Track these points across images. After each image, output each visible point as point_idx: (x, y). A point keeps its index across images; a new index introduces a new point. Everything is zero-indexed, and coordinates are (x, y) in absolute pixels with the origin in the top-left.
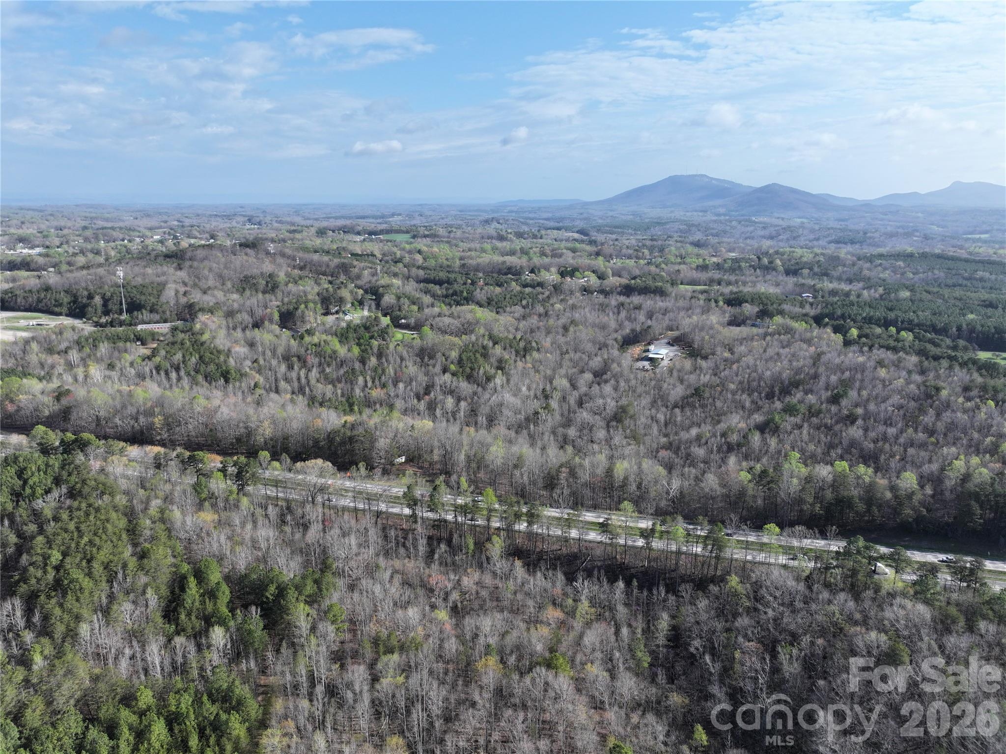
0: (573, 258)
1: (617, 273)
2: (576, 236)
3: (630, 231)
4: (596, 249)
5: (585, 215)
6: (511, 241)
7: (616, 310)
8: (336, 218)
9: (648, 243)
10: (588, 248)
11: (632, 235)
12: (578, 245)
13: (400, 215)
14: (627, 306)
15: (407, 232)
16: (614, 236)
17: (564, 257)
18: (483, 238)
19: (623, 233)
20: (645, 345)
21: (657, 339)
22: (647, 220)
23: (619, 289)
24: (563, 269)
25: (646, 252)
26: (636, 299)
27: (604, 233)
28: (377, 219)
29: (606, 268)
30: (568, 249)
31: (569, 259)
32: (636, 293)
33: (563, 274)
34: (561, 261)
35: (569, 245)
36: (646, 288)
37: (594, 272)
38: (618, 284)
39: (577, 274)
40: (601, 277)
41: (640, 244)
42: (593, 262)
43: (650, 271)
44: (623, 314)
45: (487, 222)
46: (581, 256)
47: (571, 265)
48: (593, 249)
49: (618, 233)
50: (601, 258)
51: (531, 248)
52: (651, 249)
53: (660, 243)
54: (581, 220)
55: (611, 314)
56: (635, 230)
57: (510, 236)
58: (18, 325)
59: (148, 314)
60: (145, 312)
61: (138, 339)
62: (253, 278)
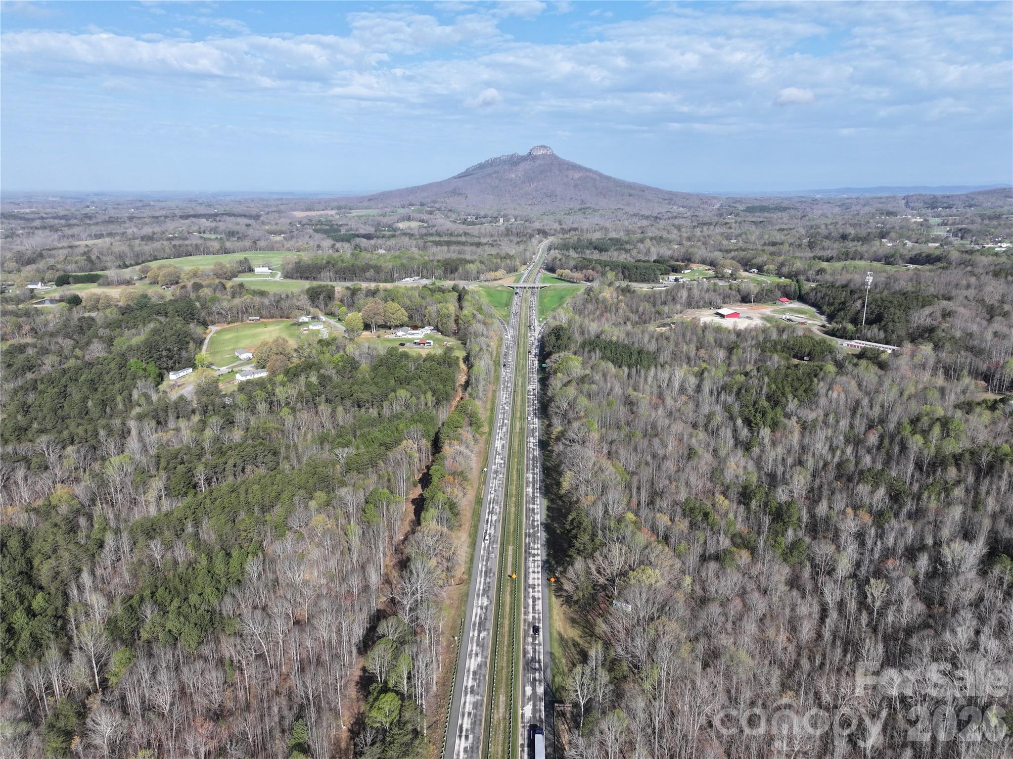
58: (777, 316)
59: (876, 330)
60: (875, 328)
61: (809, 355)
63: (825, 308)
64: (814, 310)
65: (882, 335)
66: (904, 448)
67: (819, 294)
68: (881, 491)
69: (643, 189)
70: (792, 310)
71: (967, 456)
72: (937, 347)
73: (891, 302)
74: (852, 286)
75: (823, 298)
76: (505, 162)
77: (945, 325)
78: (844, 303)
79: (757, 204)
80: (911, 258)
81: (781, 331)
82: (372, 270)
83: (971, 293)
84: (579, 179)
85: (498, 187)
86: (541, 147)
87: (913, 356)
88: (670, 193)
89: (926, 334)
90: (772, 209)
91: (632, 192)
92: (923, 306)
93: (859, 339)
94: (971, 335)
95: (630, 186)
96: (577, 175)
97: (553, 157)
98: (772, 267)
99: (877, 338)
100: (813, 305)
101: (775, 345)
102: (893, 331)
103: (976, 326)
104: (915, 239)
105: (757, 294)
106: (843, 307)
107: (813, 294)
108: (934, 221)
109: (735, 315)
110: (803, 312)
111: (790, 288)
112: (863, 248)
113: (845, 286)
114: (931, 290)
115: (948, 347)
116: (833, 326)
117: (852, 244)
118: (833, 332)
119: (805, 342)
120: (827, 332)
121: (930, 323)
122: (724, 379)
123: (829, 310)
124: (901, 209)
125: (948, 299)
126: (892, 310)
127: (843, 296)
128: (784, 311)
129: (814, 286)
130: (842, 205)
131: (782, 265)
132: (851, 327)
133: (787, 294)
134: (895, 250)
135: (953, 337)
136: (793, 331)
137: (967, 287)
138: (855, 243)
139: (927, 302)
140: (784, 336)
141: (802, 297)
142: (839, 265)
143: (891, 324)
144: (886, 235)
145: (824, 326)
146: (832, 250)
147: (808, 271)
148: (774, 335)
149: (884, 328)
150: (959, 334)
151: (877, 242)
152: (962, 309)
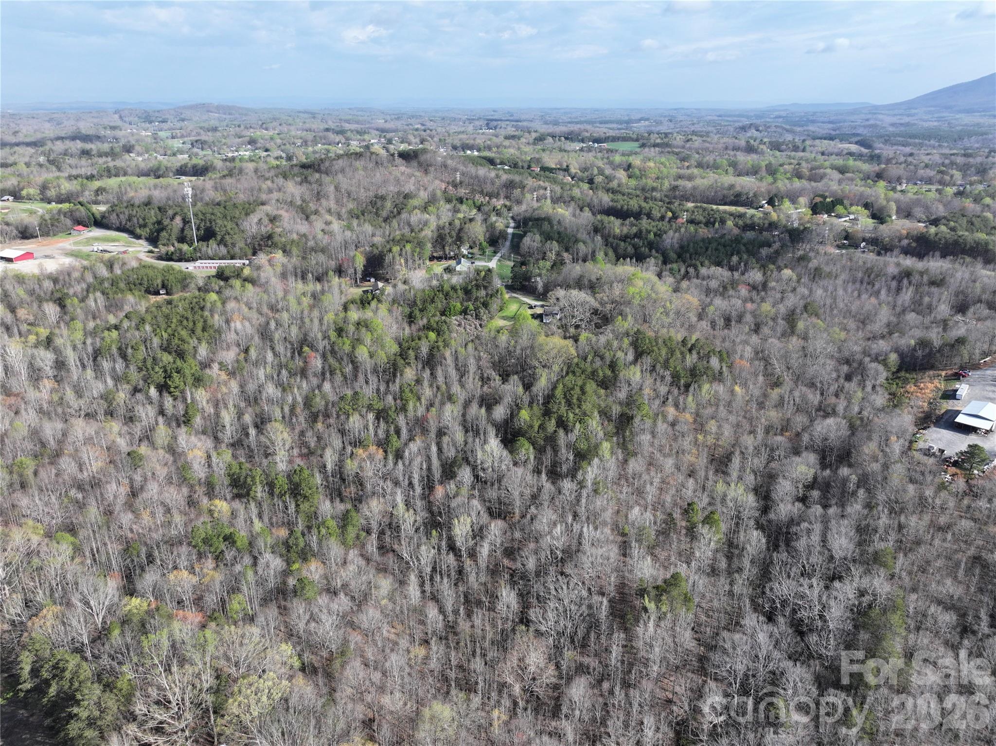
0: (840, 182)
1: (906, 213)
2: (854, 148)
3: (932, 142)
4: (877, 168)
5: (871, 122)
6: (762, 153)
7: (894, 284)
8: (577, 123)
9: (960, 160)
10: (866, 167)
11: (934, 147)
12: (851, 162)
13: (647, 119)
14: (916, 278)
15: (637, 140)
16: (908, 150)
17: (825, 181)
18: (726, 148)
19: (921, 145)
20: (948, 379)
21: (976, 367)
22: (959, 128)
23: (905, 242)
24: (818, 200)
25: (957, 175)
26: (936, 265)
27: (893, 144)
28: (621, 124)
29: (888, 201)
30: (833, 167)
31: (833, 184)
32: (938, 254)
33: (815, 209)
34: (819, 186)
35: (840, 162)
36: (956, 243)
37: (866, 206)
38: (904, 232)
39: (840, 209)
40: (879, 216)
41: (947, 162)
42: (868, 191)
43: (963, 209)
44: (907, 295)
45: (744, 129)
46: (852, 180)
47: (833, 194)
48: (873, 168)
49: (915, 145)
50: (882, 184)
51: (781, 165)
52: (964, 169)
53: (979, 160)
54: (865, 127)
55: (883, 292)
56: (939, 141)
57: (761, 147)
58: (86, 249)
59: (215, 246)
60: (213, 243)
61: (164, 286)
62: (383, 198)
63: (138, 231)
64: (124, 235)
65: (223, 250)
66: (355, 364)
67: (122, 216)
70: (97, 239)
72: (286, 253)
73: (212, 214)
74: (156, 203)
75: (129, 220)
77: (279, 230)
78: (159, 223)
80: (177, 170)
81: (110, 265)
87: (272, 265)
89: (267, 242)
92: (247, 214)
93: (201, 258)
94: (305, 235)
98: (32, 191)
99: (221, 255)
100: (119, 230)
101: (114, 283)
102: (234, 245)
103: (303, 228)
104: (162, 152)
105: (40, 225)
106: (160, 227)
107: (113, 218)
108: (162, 134)
109: (28, 256)
110: (114, 240)
111: (78, 214)
112: (119, 163)
113: (148, 203)
114: (242, 197)
115: (295, 251)
116: (163, 250)
117: (101, 161)
118: (168, 258)
119: (150, 273)
120: (160, 258)
121: (264, 230)
122: (89, 341)
123: (145, 232)
124: (119, 123)
125: (263, 204)
126: (219, 222)
127: (152, 215)
128: (89, 241)
129: (103, 208)
130: (50, 120)
131: (44, 188)
132: (185, 247)
133: (79, 222)
134: (153, 163)
135: (293, 241)
136: (124, 264)
137: (270, 191)
138: (104, 159)
139: (248, 209)
140: (118, 271)
141: (100, 223)
142: (112, 183)
143: (227, 237)
144: (128, 149)
145: (151, 252)
146: (85, 167)
147: (83, 191)
148: (104, 272)
149: (222, 242)
150: (295, 236)
151: (126, 156)
152: (282, 212)
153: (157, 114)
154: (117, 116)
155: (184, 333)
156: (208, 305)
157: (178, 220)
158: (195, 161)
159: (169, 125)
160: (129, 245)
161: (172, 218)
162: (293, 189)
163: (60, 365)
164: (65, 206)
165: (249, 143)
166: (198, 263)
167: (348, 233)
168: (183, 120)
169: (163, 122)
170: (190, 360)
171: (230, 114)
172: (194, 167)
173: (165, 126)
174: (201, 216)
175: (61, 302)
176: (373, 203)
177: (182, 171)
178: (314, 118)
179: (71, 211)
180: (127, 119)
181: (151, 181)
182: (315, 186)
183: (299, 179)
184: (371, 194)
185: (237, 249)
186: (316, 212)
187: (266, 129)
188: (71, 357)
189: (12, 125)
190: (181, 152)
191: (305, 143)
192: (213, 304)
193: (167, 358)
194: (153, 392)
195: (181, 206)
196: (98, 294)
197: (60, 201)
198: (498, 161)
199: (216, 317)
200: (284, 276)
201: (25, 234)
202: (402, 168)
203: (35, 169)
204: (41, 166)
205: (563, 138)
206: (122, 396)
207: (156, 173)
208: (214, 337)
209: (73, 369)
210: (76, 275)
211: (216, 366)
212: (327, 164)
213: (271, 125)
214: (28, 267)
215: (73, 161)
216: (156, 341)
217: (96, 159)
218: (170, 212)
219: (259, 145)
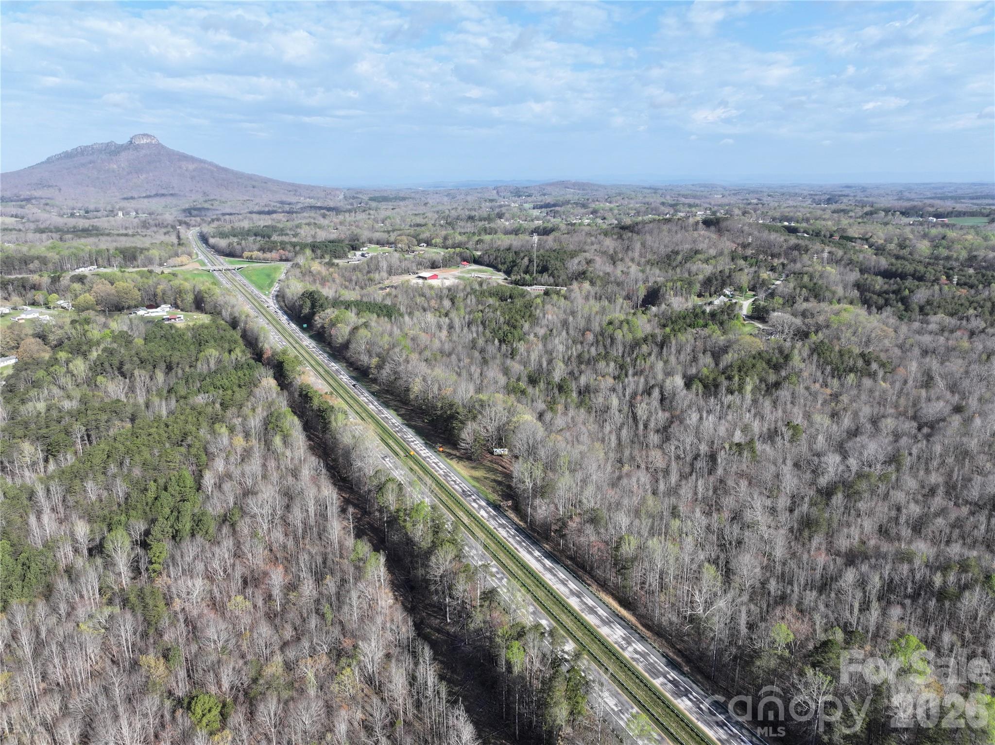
15: (988, 215)
59: (546, 277)
60: (545, 276)
61: (510, 297)
62: (677, 253)
63: (500, 266)
64: (490, 269)
65: (551, 280)
66: (613, 340)
67: (491, 257)
68: (612, 364)
69: (266, 181)
70: (474, 270)
71: (650, 337)
72: (592, 283)
73: (549, 257)
74: (514, 249)
75: (496, 259)
76: (100, 151)
77: (590, 269)
78: (514, 261)
79: (377, 194)
80: (532, 231)
82: (36, 262)
83: (595, 247)
84: (194, 170)
85: (98, 178)
86: (144, 135)
87: (581, 290)
88: (293, 185)
89: (581, 276)
90: (393, 198)
91: (254, 183)
92: (572, 258)
93: (536, 284)
94: (608, 274)
95: (250, 178)
96: (191, 167)
97: (159, 147)
98: (437, 241)
99: (549, 283)
100: (488, 265)
101: (482, 293)
102: (559, 277)
103: (609, 269)
104: (524, 218)
105: (443, 260)
106: (514, 264)
107: (486, 258)
108: (526, 206)
109: (435, 277)
110: (484, 272)
111: (465, 255)
112: (492, 225)
113: (509, 249)
114: (571, 247)
115: (599, 283)
116: (513, 278)
117: (481, 224)
118: (516, 283)
119: (504, 289)
120: (512, 283)
121: (581, 268)
122: (467, 317)
123: (504, 267)
124: (496, 197)
125: (585, 251)
126: (552, 262)
127: (510, 257)
128: (469, 271)
129: (479, 253)
130: (448, 195)
131: (445, 238)
132: (527, 277)
133: (465, 260)
134: (516, 225)
135: (599, 276)
136: (489, 284)
137: (592, 244)
138: (483, 223)
139: (573, 255)
140: (485, 287)
141: (477, 261)
142: (487, 238)
143: (555, 272)
144: (500, 216)
145: (506, 279)
146: (470, 227)
147: (468, 242)
148: (477, 287)
149: (552, 275)
150: (601, 274)
151: (498, 221)
152: (596, 258)
153: (525, 190)
154: (495, 192)
155: (518, 317)
156: (534, 305)
157: (526, 260)
158: (546, 225)
159: (533, 198)
160: (492, 274)
161: (522, 259)
162: (610, 243)
163: (451, 327)
164: (458, 250)
165: (592, 213)
166: (534, 287)
167: (640, 274)
168: (544, 195)
169: (528, 196)
170: (519, 330)
171: (583, 190)
172: (545, 228)
173: (529, 199)
174: (541, 258)
175: (452, 301)
176: (668, 257)
177: (536, 231)
178: (655, 193)
179: (461, 253)
180: (502, 194)
181: (513, 237)
182: (627, 242)
183: (615, 237)
184: (670, 250)
185: (560, 280)
186: (622, 260)
187: (610, 202)
188: (457, 323)
189: (423, 199)
190: (537, 218)
191: (638, 213)
192: (537, 305)
193: (506, 328)
194: (496, 341)
195: (529, 252)
196: (473, 297)
197: (454, 247)
198: (802, 230)
199: (538, 311)
200: (587, 298)
201: (434, 266)
202: (703, 231)
203: (438, 228)
204: (442, 226)
205: (898, 213)
206: (481, 342)
207: (516, 232)
208: (534, 321)
209: (457, 329)
210: (461, 287)
211: (532, 335)
212: (640, 226)
213: (614, 199)
214: (435, 283)
215: (462, 224)
216: (502, 320)
217: (477, 223)
218: (522, 255)
219: (599, 214)
